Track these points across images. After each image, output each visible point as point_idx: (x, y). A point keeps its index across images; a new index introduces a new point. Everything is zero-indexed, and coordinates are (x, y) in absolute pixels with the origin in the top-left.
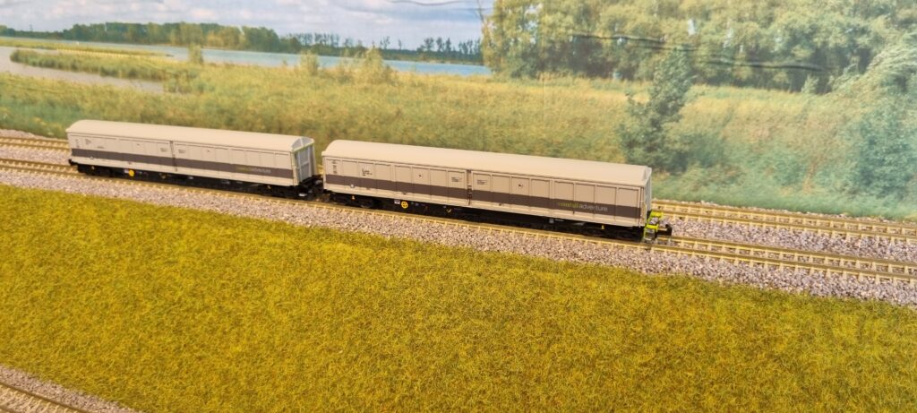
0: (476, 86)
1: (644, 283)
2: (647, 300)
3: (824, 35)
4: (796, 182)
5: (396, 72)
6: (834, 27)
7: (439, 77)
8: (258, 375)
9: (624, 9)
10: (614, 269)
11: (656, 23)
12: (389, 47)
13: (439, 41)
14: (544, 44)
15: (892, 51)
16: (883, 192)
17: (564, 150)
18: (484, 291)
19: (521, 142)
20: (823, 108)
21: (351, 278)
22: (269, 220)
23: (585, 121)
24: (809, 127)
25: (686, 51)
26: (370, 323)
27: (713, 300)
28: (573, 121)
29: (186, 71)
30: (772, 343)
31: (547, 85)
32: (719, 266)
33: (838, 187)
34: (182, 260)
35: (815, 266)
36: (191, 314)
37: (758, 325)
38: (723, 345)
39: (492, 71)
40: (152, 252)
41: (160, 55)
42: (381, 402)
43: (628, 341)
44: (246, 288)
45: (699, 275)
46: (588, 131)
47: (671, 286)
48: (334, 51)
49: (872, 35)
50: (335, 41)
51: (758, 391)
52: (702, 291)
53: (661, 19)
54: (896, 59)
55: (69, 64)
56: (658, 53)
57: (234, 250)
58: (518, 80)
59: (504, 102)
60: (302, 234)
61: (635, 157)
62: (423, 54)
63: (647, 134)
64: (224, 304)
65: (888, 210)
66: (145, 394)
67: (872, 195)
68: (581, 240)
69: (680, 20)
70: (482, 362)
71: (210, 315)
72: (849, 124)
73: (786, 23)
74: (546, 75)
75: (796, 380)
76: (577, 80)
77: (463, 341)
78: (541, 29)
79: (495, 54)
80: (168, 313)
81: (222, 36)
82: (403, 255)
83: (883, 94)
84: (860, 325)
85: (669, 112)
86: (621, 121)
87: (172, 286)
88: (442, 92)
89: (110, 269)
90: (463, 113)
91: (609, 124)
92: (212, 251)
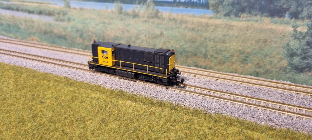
0: (204, 21)
5: (162, 12)
7: (184, 15)
17: (251, 56)
19: (226, 51)
21: (133, 122)
22: (93, 84)
23: (265, 41)
28: (258, 41)
29: (63, 11)
31: (244, 21)
34: (48, 101)
36: (49, 131)
39: (214, 12)
44: (76, 121)
46: (267, 47)
55: (16, 8)
57: (74, 99)
58: (228, 17)
59: (219, 29)
60: (108, 93)
61: (294, 62)
62: (176, 3)
63: (303, 50)
71: (58, 133)
74: (245, 15)
76: (263, 18)
79: (216, 3)
80: (37, 130)
82: (163, 111)
86: (287, 42)
87: (41, 115)
88: (185, 23)
89: (14, 103)
90: (196, 34)
91: (280, 43)
92: (62, 99)
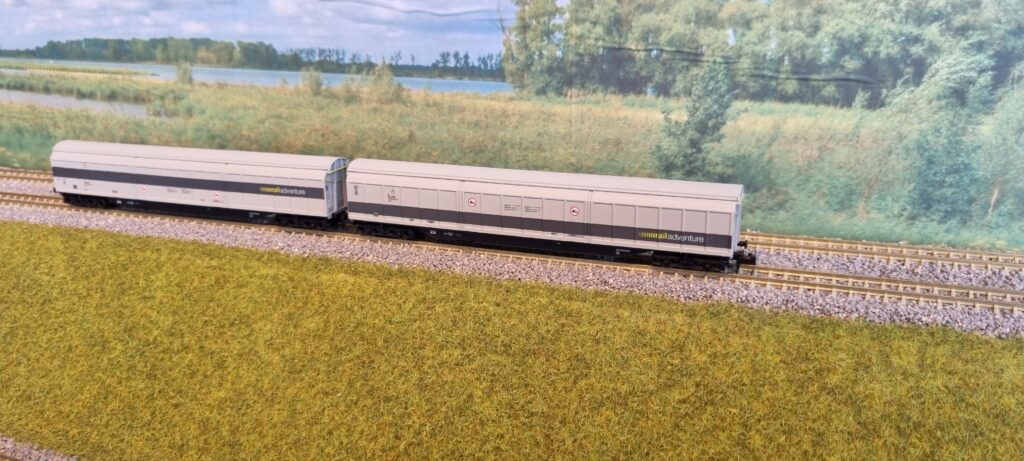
0: (496, 105)
1: (682, 311)
2: (685, 329)
3: (875, 44)
4: (850, 207)
5: (409, 90)
6: (885, 34)
7: (456, 95)
8: (244, 423)
9: (659, 18)
10: (649, 297)
11: (693, 33)
12: (401, 63)
13: (456, 55)
14: (571, 57)
15: (949, 61)
16: (945, 217)
18: (503, 322)
20: (876, 124)
21: (353, 311)
22: (261, 250)
23: (618, 143)
24: (862, 146)
25: (727, 63)
26: (373, 361)
27: (759, 328)
28: (604, 143)
29: (173, 92)
30: (825, 374)
31: (575, 103)
32: (765, 292)
33: (896, 212)
34: (159, 295)
35: (871, 291)
36: (167, 356)
37: (810, 354)
38: (770, 377)
39: (515, 87)
40: (126, 286)
41: (145, 74)
42: (384, 451)
43: (664, 375)
44: (232, 325)
45: (742, 302)
46: (621, 154)
47: (712, 313)
48: (339, 68)
49: (926, 45)
50: (341, 56)
51: (810, 428)
52: (746, 319)
53: (699, 28)
54: (953, 69)
55: (41, 86)
56: (696, 66)
57: (219, 283)
58: (543, 97)
59: (527, 122)
60: (298, 264)
62: (438, 70)
63: (686, 156)
64: (206, 344)
65: (951, 237)
66: (111, 447)
67: (932, 220)
68: (611, 267)
69: (719, 30)
70: (500, 403)
71: (190, 356)
72: (905, 142)
73: (834, 31)
74: (574, 91)
75: (852, 414)
76: (608, 97)
77: (478, 379)
78: (569, 41)
79: (518, 69)
80: (141, 355)
81: (215, 52)
82: (411, 285)
83: (940, 108)
84: (922, 352)
85: (709, 132)
86: (657, 141)
87: (147, 324)
88: (459, 112)
89: (76, 307)
90: (483, 135)
91: (644, 145)
92: (194, 285)
